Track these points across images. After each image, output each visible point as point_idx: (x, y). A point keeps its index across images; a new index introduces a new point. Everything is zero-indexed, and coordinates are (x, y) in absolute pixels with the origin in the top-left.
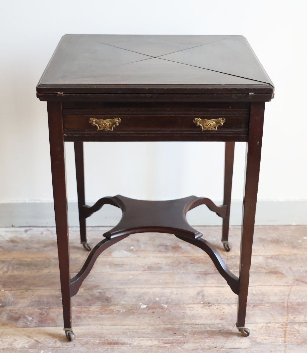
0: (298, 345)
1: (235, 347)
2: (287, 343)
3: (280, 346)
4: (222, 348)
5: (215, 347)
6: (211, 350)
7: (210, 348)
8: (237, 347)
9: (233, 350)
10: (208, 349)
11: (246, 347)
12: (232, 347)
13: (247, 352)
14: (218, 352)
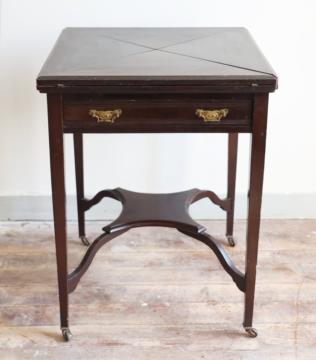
0: (309, 347)
1: (242, 349)
2: (297, 345)
3: (290, 348)
4: (228, 349)
5: (221, 349)
6: (217, 352)
7: (215, 350)
8: (244, 349)
9: (240, 352)
10: (213, 351)
11: (254, 349)
12: (239, 349)
13: (255, 354)
14: (223, 354)
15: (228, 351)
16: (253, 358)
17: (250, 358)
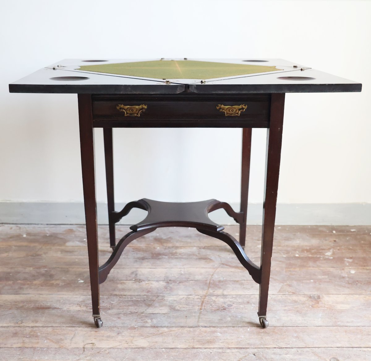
0: (212, 312)
1: (154, 313)
2: (202, 310)
3: (195, 312)
4: (142, 313)
5: (136, 313)
6: (132, 315)
7: (132, 313)
8: (156, 313)
9: (152, 315)
10: (129, 314)
11: (165, 313)
12: (151, 313)
13: (164, 316)
14: (137, 316)
15: (142, 314)
16: (162, 319)
17: (159, 320)
